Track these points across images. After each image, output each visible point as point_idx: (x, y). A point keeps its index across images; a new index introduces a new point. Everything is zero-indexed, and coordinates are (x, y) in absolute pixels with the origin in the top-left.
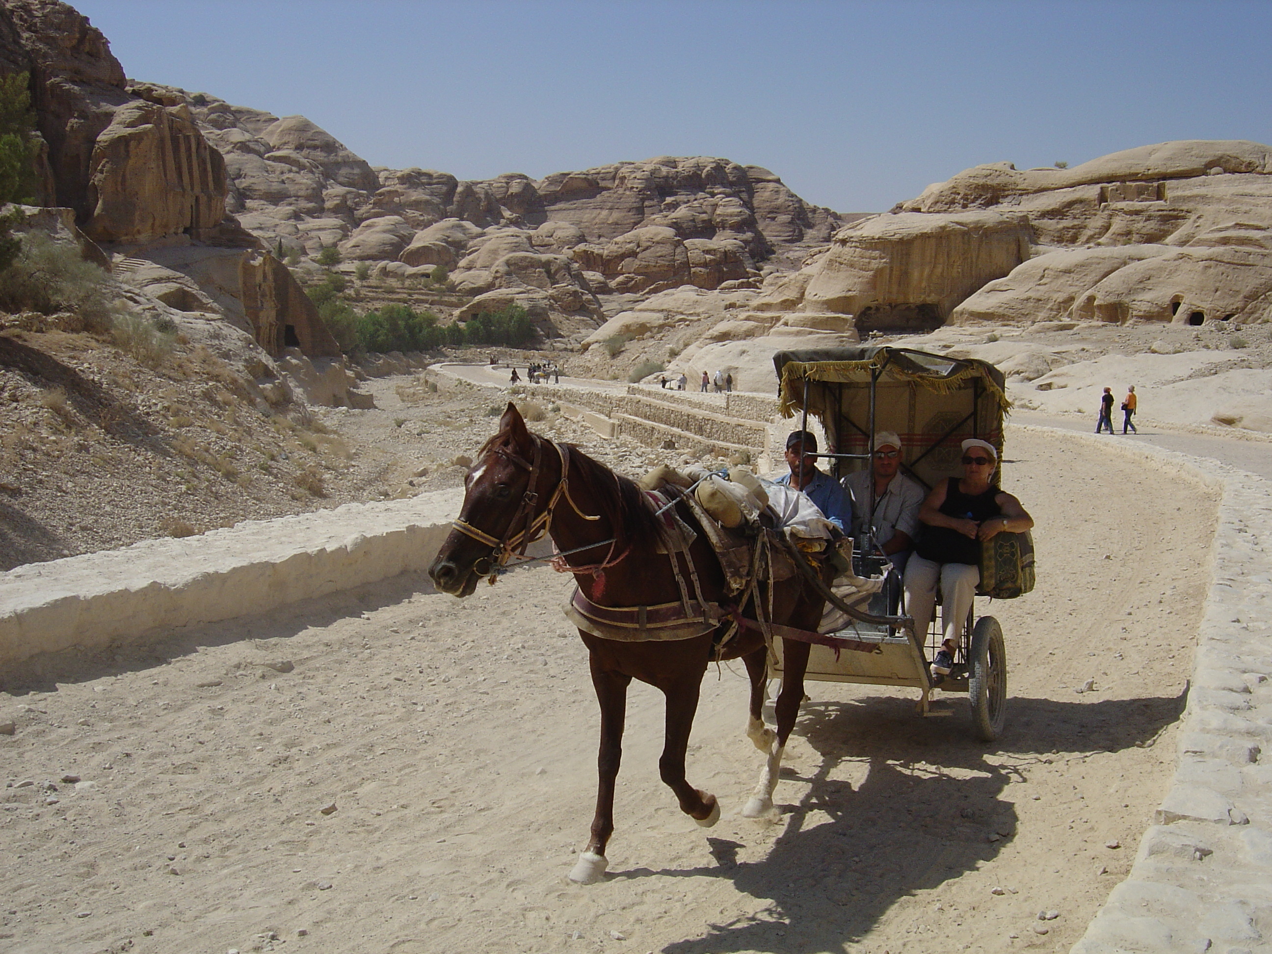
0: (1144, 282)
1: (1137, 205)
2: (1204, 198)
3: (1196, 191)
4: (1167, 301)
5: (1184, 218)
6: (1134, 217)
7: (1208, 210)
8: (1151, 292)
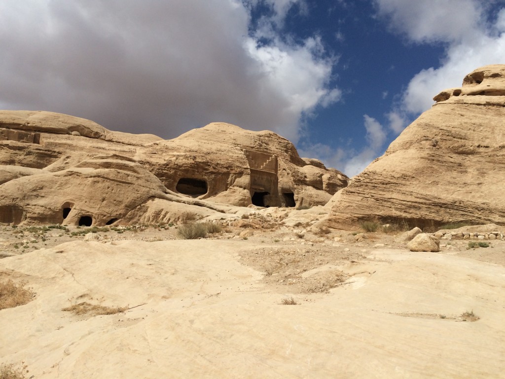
0: (38, 190)
1: (20, 144)
2: (70, 146)
3: (64, 141)
4: (59, 206)
5: (56, 157)
6: (17, 151)
7: (75, 154)
8: (44, 199)
